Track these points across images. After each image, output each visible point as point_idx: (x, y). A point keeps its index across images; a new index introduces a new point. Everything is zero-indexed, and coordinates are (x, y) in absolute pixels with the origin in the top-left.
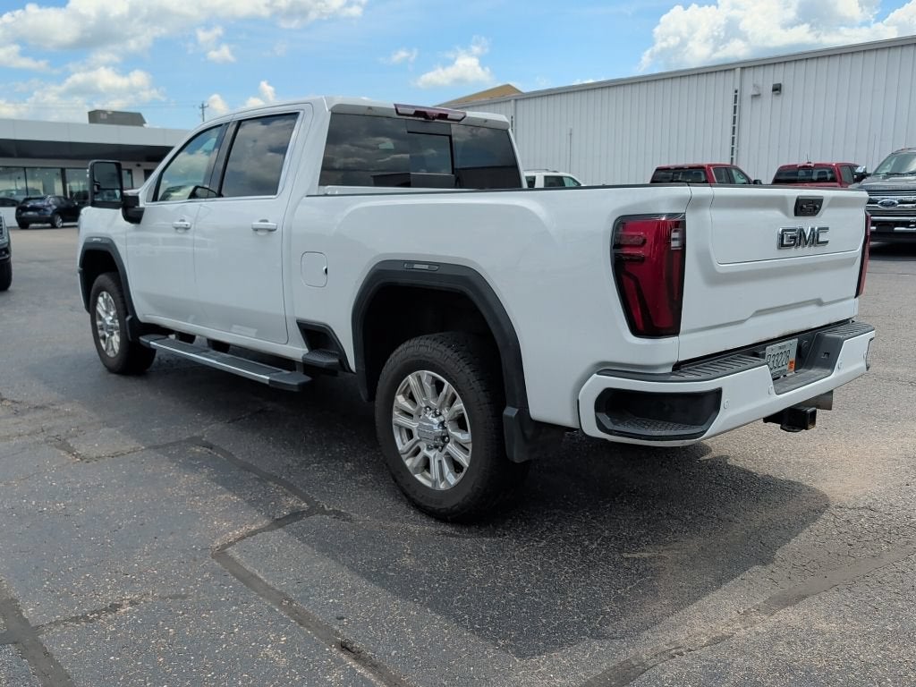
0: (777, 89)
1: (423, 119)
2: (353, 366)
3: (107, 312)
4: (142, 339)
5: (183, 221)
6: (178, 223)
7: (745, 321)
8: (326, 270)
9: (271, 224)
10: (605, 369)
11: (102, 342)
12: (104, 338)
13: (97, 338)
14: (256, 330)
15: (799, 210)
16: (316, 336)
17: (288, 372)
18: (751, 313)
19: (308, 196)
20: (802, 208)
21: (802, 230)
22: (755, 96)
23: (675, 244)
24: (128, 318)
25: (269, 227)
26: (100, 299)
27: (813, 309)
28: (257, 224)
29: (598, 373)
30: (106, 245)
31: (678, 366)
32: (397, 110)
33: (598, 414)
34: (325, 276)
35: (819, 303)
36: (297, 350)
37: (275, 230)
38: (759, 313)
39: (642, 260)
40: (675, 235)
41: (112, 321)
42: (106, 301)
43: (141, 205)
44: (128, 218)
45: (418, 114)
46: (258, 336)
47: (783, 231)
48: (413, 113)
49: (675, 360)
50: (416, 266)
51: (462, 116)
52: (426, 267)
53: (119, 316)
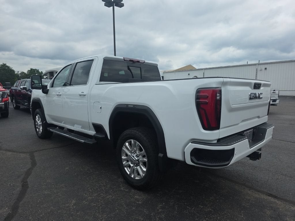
0: (266, 69)
1: (132, 62)
2: (109, 138)
3: (39, 120)
4: (48, 128)
5: (60, 93)
6: (58, 93)
7: (239, 124)
8: (101, 107)
9: (85, 93)
10: (194, 141)
11: (37, 129)
12: (38, 128)
13: (36, 128)
14: (81, 126)
15: (255, 87)
16: (98, 128)
17: (90, 139)
18: (241, 121)
19: (96, 84)
20: (256, 86)
21: (256, 94)
22: (261, 70)
23: (218, 98)
24: (44, 122)
25: (84, 94)
26: (37, 117)
27: (257, 119)
28: (81, 93)
29: (191, 143)
30: (38, 100)
31: (219, 140)
32: (124, 59)
33: (191, 157)
34: (101, 109)
35: (259, 117)
36: (92, 132)
37: (85, 95)
38: (243, 121)
39: (207, 103)
40: (218, 95)
41: (40, 122)
42: (38, 117)
43: (48, 88)
44: (43, 92)
45: (131, 61)
46: (82, 128)
47: (251, 94)
48: (129, 60)
49: (218, 138)
50: (129, 106)
51: (144, 62)
52: (132, 106)
53: (42, 121)
